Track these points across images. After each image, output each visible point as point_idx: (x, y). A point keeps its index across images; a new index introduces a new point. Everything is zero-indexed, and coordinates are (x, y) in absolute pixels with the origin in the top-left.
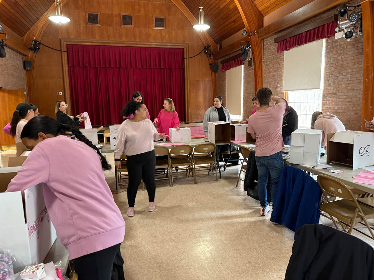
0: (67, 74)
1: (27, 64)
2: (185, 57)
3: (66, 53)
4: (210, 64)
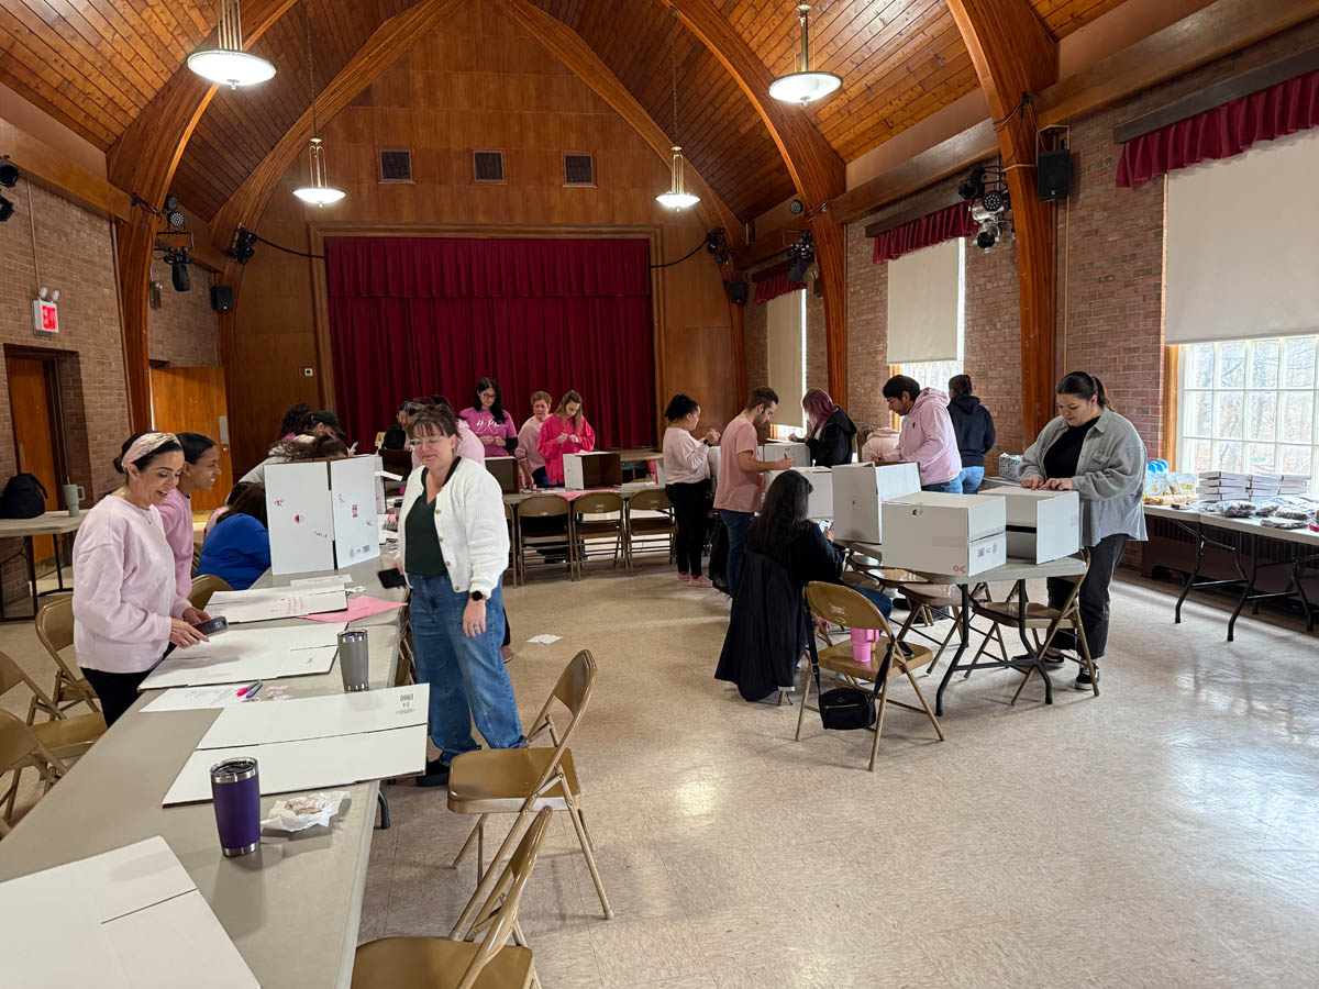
0: (326, 318)
1: (220, 296)
2: (654, 264)
3: (322, 262)
4: (725, 282)
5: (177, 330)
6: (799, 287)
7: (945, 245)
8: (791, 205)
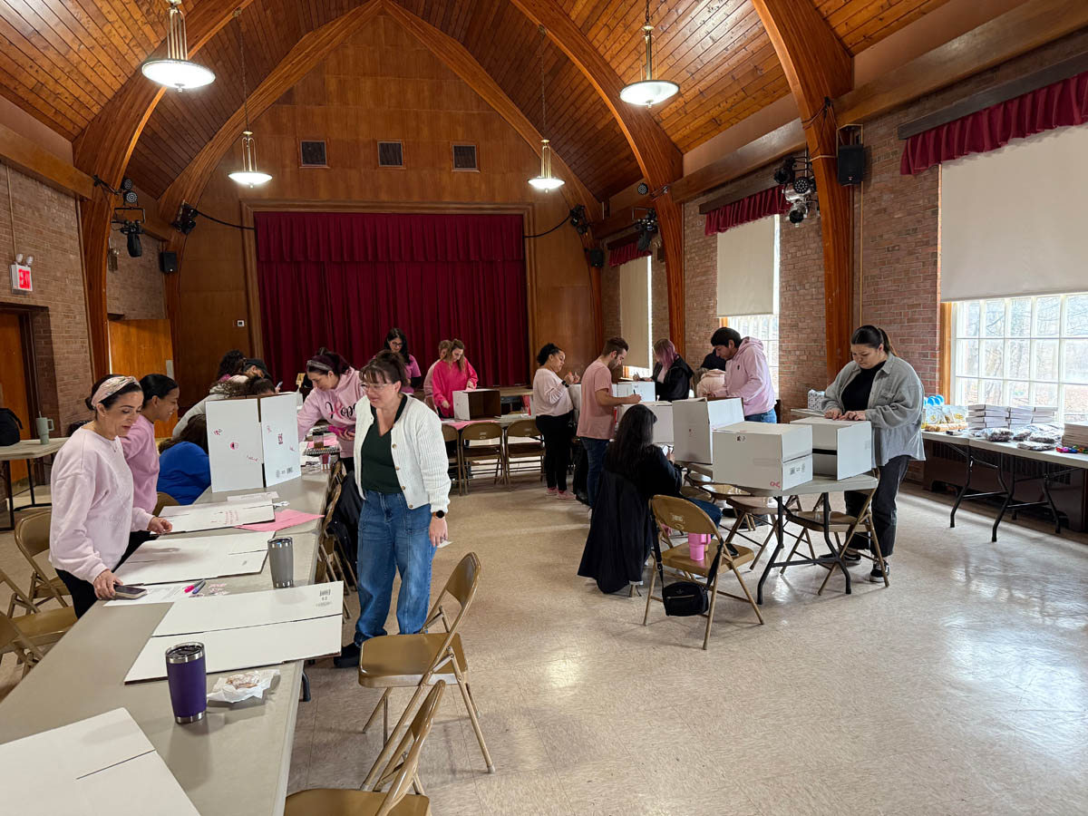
0: (255, 279)
1: (167, 261)
2: (527, 234)
3: (252, 232)
4: (586, 250)
5: (131, 290)
6: (645, 254)
7: (763, 220)
8: (638, 189)
